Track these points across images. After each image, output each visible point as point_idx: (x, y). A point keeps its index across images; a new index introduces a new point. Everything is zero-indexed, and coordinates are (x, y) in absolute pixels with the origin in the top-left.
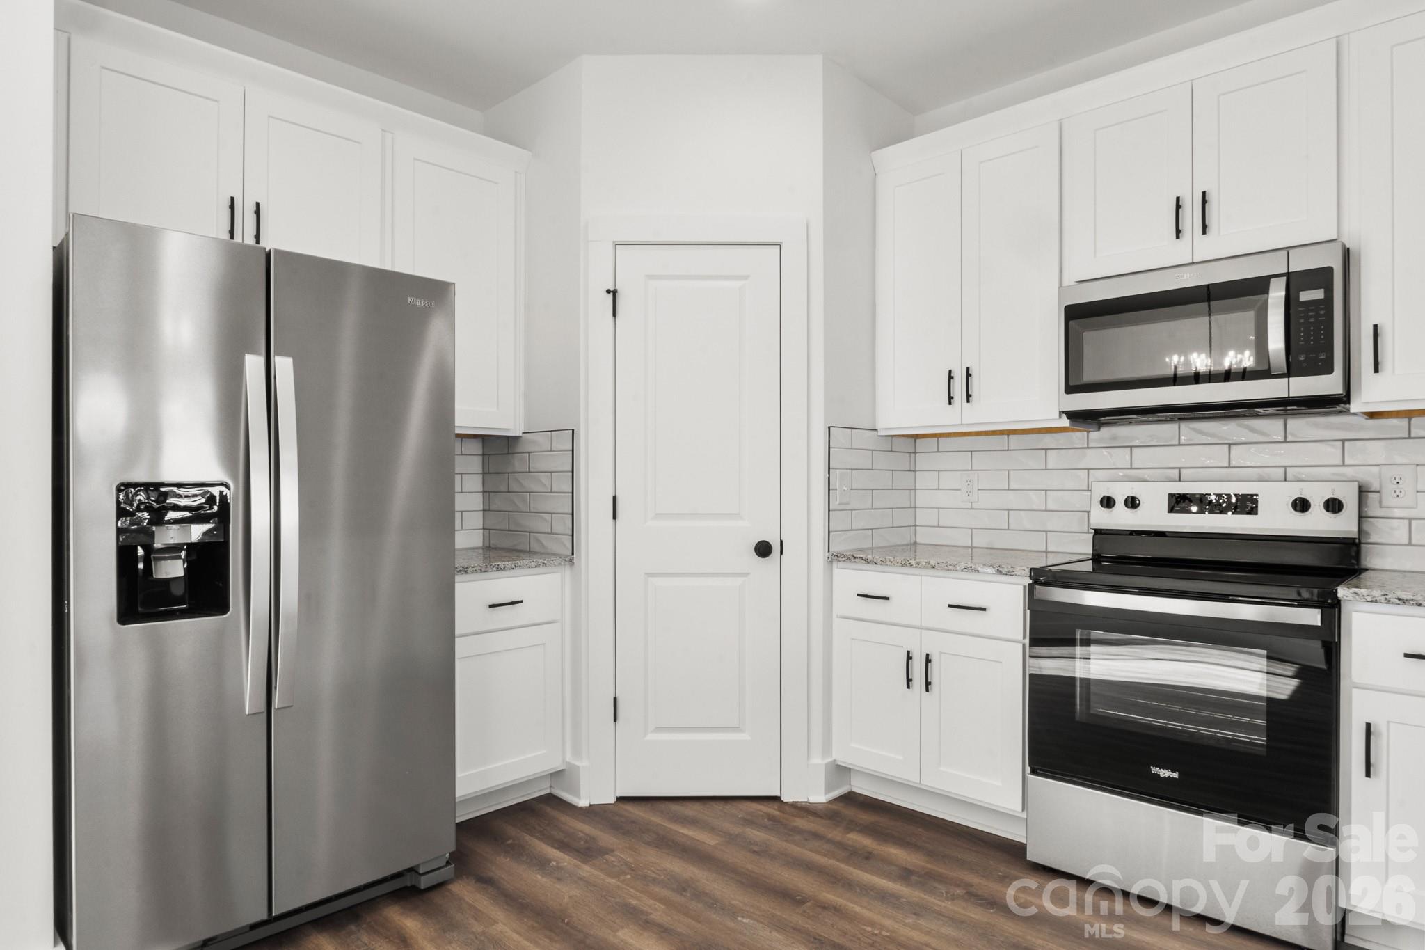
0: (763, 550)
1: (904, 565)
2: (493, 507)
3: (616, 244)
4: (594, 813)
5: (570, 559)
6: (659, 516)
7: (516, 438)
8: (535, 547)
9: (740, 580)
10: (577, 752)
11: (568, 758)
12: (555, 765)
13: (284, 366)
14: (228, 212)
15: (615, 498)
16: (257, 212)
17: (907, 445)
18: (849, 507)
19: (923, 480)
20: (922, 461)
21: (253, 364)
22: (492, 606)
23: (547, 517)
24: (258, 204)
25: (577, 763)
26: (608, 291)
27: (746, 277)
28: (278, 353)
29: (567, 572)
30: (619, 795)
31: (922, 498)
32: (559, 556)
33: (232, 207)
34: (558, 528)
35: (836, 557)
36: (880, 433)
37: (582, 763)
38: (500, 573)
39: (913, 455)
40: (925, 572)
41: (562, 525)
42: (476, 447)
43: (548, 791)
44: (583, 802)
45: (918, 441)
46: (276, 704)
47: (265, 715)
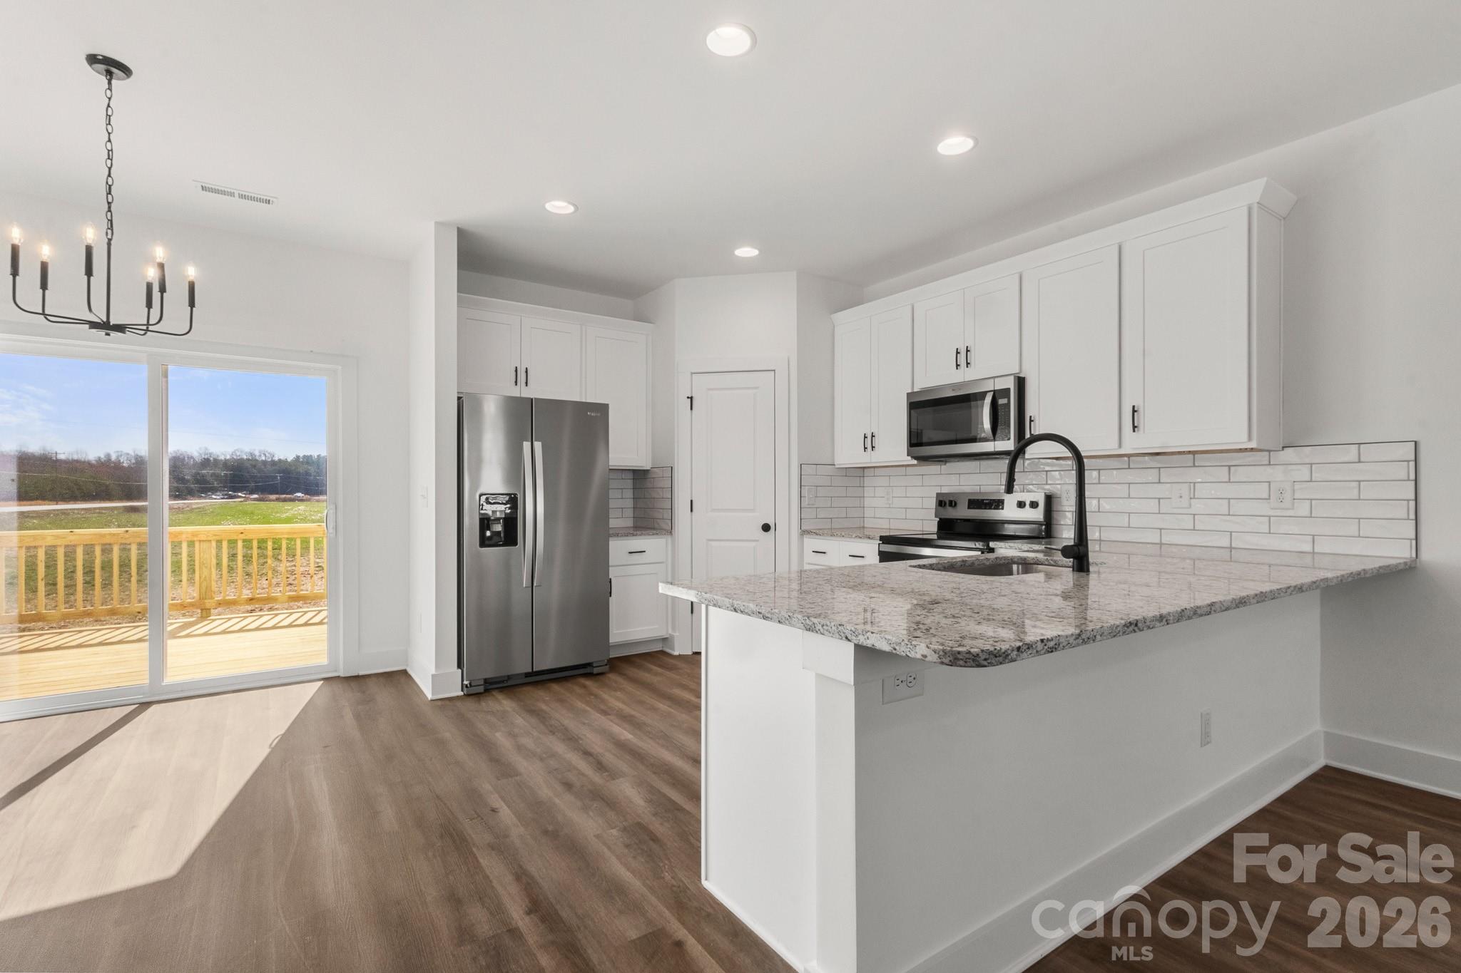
0: (766, 528)
1: (831, 535)
2: (638, 506)
3: (692, 373)
4: (681, 657)
5: (670, 532)
6: (714, 510)
7: (648, 470)
8: (656, 526)
9: (754, 544)
10: (674, 629)
11: (670, 632)
12: (662, 633)
13: (538, 445)
14: (515, 373)
15: (691, 501)
16: (527, 372)
17: (860, 473)
18: (815, 506)
19: (868, 492)
20: (867, 481)
21: (527, 445)
22: (630, 553)
23: (661, 510)
24: (527, 368)
25: (674, 634)
26: (688, 398)
27: (756, 388)
28: (536, 440)
29: (669, 538)
30: (694, 651)
31: (867, 502)
32: (665, 530)
33: (516, 371)
34: (665, 516)
35: (804, 533)
36: (837, 466)
37: (676, 634)
38: (634, 537)
39: (862, 478)
40: (838, 539)
41: (667, 515)
42: (630, 475)
43: (661, 649)
44: (676, 653)
45: (866, 470)
46: (535, 584)
47: (530, 589)
